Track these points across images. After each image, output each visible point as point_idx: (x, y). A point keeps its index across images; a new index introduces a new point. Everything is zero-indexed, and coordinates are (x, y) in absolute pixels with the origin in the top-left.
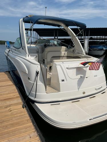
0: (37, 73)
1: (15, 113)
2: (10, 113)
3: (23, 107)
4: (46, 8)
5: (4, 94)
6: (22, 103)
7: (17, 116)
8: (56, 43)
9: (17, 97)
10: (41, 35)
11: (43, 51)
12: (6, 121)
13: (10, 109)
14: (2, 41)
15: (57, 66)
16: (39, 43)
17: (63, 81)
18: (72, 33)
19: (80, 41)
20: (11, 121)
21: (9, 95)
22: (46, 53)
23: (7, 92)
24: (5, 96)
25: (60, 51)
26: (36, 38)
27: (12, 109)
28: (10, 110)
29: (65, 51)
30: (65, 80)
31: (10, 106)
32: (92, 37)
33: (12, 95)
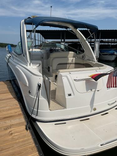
0: (39, 86)
1: (16, 137)
2: (11, 137)
3: (26, 129)
4: (51, 7)
5: (4, 111)
6: (25, 123)
7: (19, 142)
8: (63, 47)
9: (19, 115)
10: (46, 38)
11: (48, 57)
12: (6, 149)
13: (11, 131)
14: (3, 43)
15: (63, 78)
16: (44, 46)
17: (70, 95)
18: (82, 36)
19: (90, 45)
20: (12, 149)
21: (9, 112)
22: (51, 59)
23: (8, 108)
24: (5, 113)
25: (66, 57)
26: (41, 41)
27: (13, 131)
28: (11, 133)
29: (73, 57)
30: (72, 94)
31: (10, 127)
32: (103, 40)
33: (13, 111)
